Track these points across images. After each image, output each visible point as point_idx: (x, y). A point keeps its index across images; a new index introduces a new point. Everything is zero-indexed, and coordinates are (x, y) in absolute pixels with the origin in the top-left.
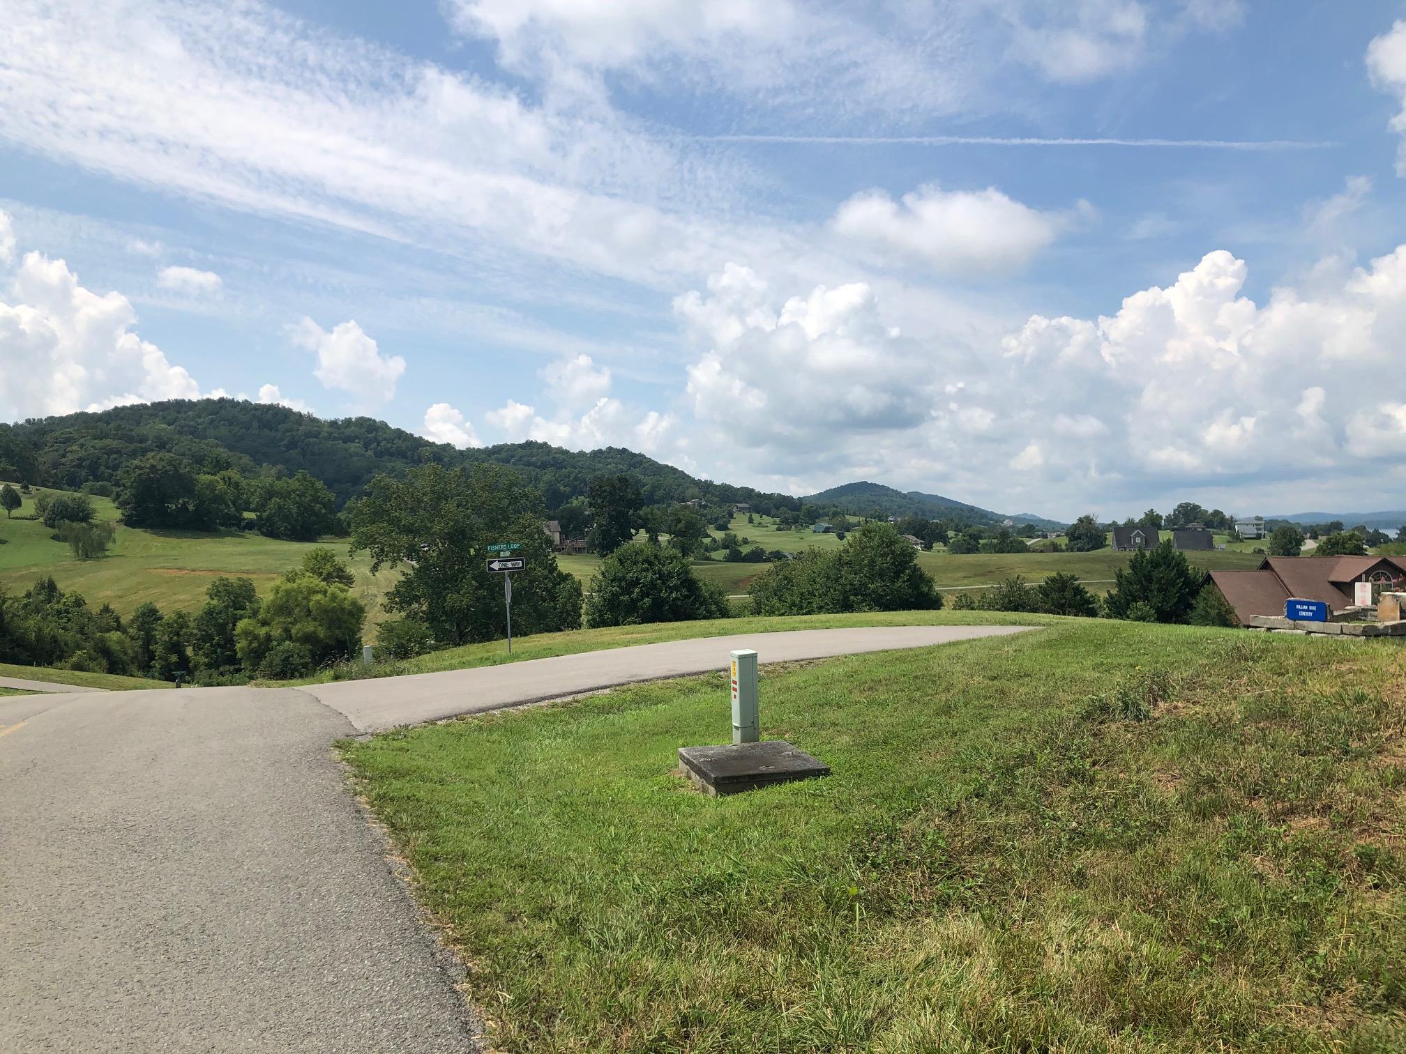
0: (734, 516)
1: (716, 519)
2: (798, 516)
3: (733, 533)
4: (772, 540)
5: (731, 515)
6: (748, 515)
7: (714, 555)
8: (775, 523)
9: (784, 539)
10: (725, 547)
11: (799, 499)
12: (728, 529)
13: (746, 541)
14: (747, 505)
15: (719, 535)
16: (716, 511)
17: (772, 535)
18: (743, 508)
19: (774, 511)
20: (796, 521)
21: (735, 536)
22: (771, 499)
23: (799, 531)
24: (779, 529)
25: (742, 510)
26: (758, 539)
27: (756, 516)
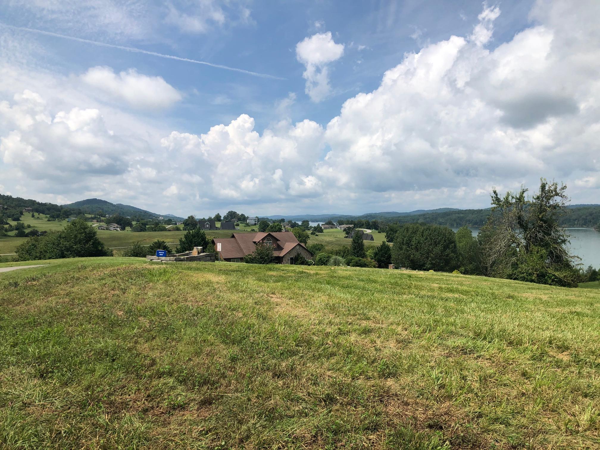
0: (24, 213)
1: (13, 215)
2: (59, 214)
3: (21, 222)
4: (44, 226)
5: (22, 213)
6: (31, 213)
7: (10, 233)
8: (46, 217)
9: (52, 225)
10: (17, 229)
11: (61, 206)
12: (20, 220)
13: (29, 226)
14: (31, 209)
15: (14, 223)
16: (13, 211)
17: (44, 223)
18: (29, 210)
19: (47, 212)
20: (58, 216)
21: (23, 224)
22: (45, 206)
23: (60, 221)
24: (49, 221)
25: (28, 211)
26: (36, 225)
27: (36, 214)
